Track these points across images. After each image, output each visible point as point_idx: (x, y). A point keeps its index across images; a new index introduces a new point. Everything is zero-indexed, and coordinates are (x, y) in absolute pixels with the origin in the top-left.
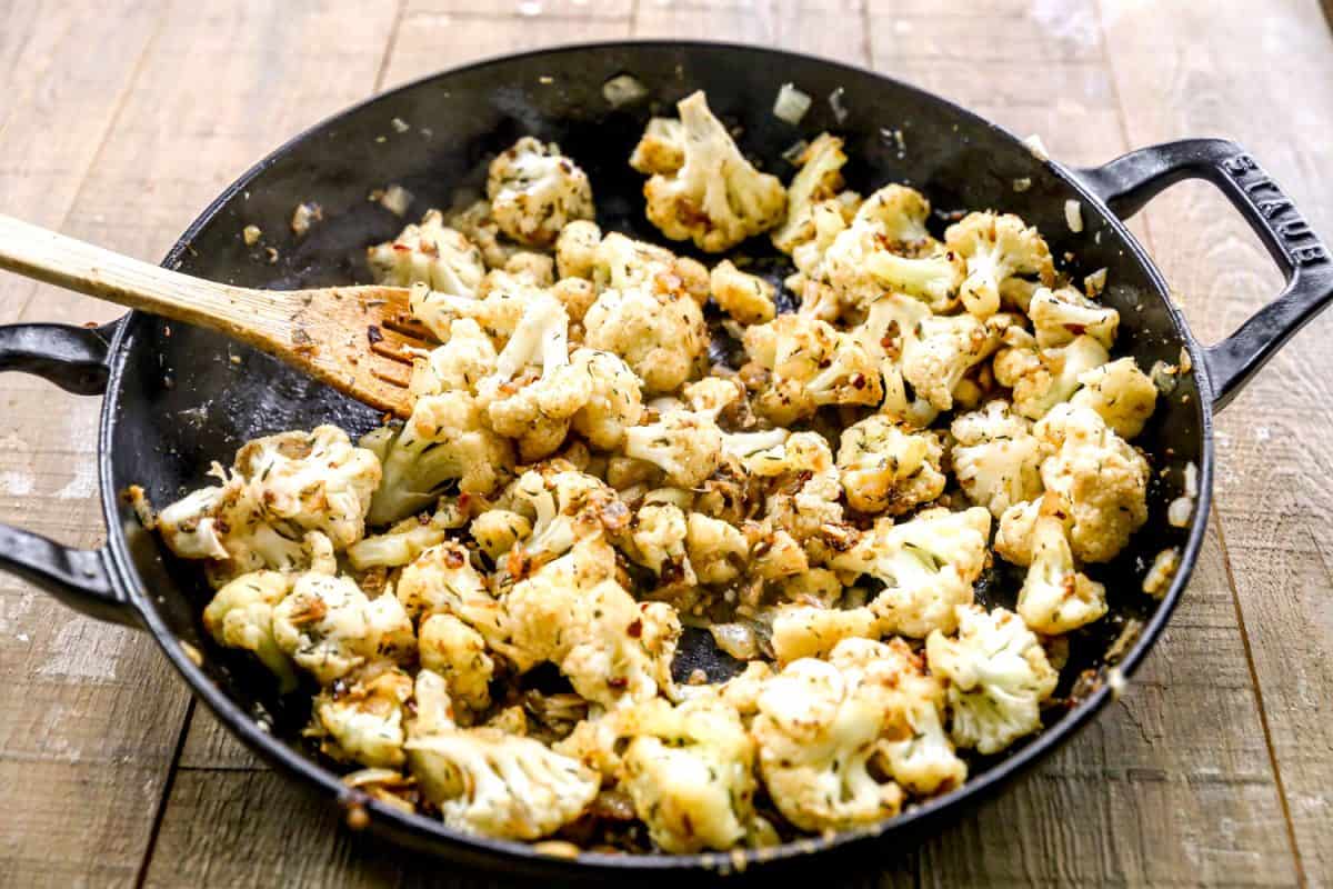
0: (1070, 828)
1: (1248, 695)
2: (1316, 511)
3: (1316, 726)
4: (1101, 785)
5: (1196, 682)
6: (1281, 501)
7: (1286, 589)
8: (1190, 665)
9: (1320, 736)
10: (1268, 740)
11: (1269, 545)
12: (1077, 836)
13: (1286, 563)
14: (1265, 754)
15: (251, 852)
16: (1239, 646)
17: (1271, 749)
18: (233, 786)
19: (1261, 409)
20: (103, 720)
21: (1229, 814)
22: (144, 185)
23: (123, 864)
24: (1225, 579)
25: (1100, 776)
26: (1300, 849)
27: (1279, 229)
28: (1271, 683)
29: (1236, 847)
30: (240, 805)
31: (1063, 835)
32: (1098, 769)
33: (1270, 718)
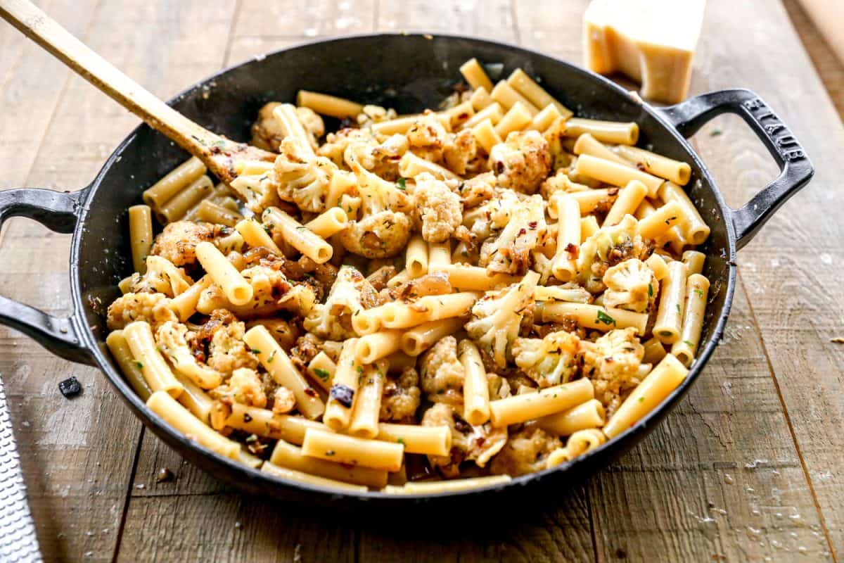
0: (682, 500)
1: (781, 415)
2: (811, 306)
3: (822, 431)
4: (699, 473)
5: (750, 410)
6: (789, 302)
7: (797, 353)
8: (745, 400)
9: (825, 437)
10: (795, 441)
11: (785, 327)
12: (686, 504)
13: (796, 338)
14: (794, 449)
15: (181, 544)
16: (772, 387)
17: (797, 447)
18: (167, 505)
19: (774, 249)
20: (81, 470)
21: (776, 486)
22: (79, 147)
23: (101, 557)
24: (761, 349)
25: (697, 468)
26: (820, 504)
27: (777, 141)
28: (793, 407)
29: (782, 505)
30: (173, 516)
31: (678, 503)
32: (696, 464)
33: (795, 428)
